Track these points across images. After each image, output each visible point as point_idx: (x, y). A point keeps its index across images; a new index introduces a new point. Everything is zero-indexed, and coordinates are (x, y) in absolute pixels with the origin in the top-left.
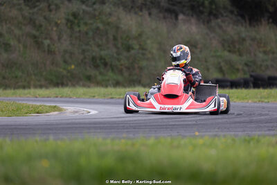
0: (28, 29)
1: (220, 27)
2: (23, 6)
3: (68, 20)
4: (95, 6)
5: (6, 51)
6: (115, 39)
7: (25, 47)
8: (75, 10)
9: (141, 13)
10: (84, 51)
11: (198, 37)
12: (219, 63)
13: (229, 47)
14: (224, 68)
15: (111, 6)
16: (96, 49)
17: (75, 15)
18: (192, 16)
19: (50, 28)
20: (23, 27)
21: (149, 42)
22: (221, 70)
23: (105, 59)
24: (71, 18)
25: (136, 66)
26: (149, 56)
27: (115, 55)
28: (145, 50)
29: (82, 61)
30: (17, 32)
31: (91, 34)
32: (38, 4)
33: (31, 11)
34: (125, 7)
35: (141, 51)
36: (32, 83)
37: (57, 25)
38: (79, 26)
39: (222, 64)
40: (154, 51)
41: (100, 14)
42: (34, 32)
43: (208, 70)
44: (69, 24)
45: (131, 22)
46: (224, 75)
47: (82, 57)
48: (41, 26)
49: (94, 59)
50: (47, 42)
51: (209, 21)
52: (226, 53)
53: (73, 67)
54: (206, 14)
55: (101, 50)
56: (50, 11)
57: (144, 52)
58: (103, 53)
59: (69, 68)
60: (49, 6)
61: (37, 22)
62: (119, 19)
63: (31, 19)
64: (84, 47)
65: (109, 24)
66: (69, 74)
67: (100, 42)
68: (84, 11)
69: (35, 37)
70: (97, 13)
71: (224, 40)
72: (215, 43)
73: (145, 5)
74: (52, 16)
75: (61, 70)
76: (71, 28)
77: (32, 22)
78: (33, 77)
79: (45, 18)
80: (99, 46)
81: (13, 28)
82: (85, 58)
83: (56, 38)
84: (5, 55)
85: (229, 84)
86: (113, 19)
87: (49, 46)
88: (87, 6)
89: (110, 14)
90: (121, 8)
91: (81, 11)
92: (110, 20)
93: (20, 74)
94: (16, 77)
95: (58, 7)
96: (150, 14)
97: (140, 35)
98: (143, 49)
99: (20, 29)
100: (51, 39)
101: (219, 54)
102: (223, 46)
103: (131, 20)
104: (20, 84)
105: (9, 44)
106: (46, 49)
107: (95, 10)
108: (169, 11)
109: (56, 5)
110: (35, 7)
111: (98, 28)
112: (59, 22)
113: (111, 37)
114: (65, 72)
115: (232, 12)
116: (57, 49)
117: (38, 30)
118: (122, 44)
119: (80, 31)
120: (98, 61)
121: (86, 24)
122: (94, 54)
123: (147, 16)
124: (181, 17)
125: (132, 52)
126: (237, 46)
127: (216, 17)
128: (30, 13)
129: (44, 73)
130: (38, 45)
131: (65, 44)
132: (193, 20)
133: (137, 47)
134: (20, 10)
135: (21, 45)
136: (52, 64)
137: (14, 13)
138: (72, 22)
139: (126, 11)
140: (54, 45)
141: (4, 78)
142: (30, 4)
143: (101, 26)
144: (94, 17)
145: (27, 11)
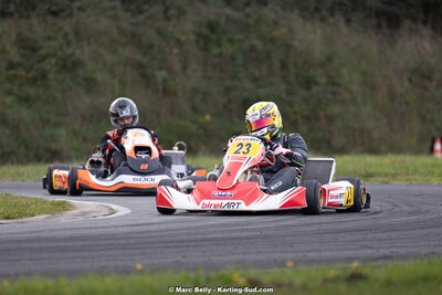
0: (129, 52)
2: (120, 12)
3: (199, 35)
4: (248, 10)
5: (89, 91)
6: (284, 66)
7: (123, 84)
8: (212, 17)
9: (331, 20)
10: (228, 90)
11: (433, 61)
15: (278, 8)
16: (250, 85)
17: (212, 26)
18: (425, 22)
19: (167, 50)
20: (120, 49)
21: (344, 71)
24: (205, 31)
25: (322, 114)
26: (346, 96)
28: (338, 85)
29: (225, 107)
30: (109, 57)
31: (240, 59)
32: (146, 7)
33: (134, 20)
34: (303, 10)
35: (330, 88)
37: (180, 43)
38: (219, 45)
40: (355, 88)
41: (257, 22)
42: (139, 57)
44: (201, 42)
45: (311, 37)
47: (224, 100)
48: (151, 46)
50: (161, 75)
53: (208, 118)
55: (259, 87)
56: (168, 19)
57: (335, 89)
58: (262, 92)
59: (201, 120)
60: (166, 11)
61: (145, 40)
62: (291, 31)
63: (133, 35)
64: (228, 83)
65: (273, 40)
66: (201, 131)
67: (257, 73)
68: (227, 17)
69: (141, 66)
70: (251, 21)
73: (340, 4)
74: (170, 28)
75: (188, 124)
76: (206, 49)
77: (134, 39)
79: (159, 32)
80: (255, 80)
81: (101, 50)
82: (230, 101)
83: (177, 66)
84: (87, 100)
86: (280, 32)
87: (165, 81)
88: (235, 8)
89: (275, 23)
90: (296, 12)
91: (223, 20)
92: (275, 33)
95: (181, 13)
96: (348, 21)
97: (329, 59)
98: (334, 84)
99: (115, 52)
100: (169, 69)
103: (314, 32)
105: (94, 80)
106: (160, 87)
107: (248, 16)
109: (179, 9)
110: (141, 12)
111: (253, 49)
112: (183, 38)
113: (277, 64)
114: (193, 128)
116: (179, 87)
117: (145, 54)
118: (297, 75)
119: (221, 54)
121: (231, 41)
122: (246, 94)
125: (315, 89)
128: (131, 24)
130: (147, 79)
131: (194, 78)
132: (426, 31)
133: (323, 80)
134: (115, 18)
135: (116, 82)
136: (172, 113)
137: (104, 23)
138: (206, 38)
139: (304, 17)
140: (173, 79)
141: (85, 140)
142: (132, 7)
143: (259, 44)
144: (245, 28)
145: (127, 20)
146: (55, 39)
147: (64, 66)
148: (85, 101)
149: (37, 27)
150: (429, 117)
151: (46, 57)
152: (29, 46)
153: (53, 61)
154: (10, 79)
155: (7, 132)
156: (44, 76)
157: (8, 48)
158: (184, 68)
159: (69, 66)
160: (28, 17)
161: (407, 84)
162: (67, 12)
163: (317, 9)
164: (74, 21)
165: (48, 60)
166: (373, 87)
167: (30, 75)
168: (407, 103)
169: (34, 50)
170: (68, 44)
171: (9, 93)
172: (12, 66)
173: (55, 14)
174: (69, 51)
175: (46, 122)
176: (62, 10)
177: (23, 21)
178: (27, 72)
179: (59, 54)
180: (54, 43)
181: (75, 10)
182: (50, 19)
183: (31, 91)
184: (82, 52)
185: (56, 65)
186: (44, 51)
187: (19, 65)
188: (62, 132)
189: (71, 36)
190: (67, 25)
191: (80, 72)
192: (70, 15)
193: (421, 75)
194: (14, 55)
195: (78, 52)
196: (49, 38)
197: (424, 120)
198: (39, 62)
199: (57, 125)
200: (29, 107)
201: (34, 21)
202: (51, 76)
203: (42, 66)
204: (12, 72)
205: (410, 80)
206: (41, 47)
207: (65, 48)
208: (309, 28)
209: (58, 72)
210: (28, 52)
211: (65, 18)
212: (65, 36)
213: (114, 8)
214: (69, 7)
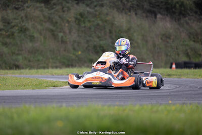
0: (47, 25)
1: (187, 24)
2: (44, 9)
3: (76, 19)
4: (96, 8)
5: (31, 41)
6: (111, 32)
7: (45, 38)
8: (81, 11)
9: (129, 14)
10: (88, 41)
11: (171, 31)
12: (187, 50)
13: (194, 38)
14: (190, 54)
15: (108, 8)
16: (97, 40)
17: (81, 15)
18: (167, 15)
19: (63, 24)
20: (44, 24)
21: (135, 34)
22: (187, 55)
23: (103, 47)
24: (79, 17)
26: (136, 45)
27: (111, 44)
28: (133, 40)
29: (86, 48)
30: (39, 27)
31: (93, 29)
32: (54, 6)
33: (50, 12)
34: (118, 9)
36: (50, 65)
37: (68, 22)
38: (84, 23)
39: (189, 51)
40: (139, 41)
41: (100, 14)
42: (51, 27)
43: (178, 55)
44: (77, 22)
45: (122, 20)
46: (190, 58)
47: (86, 45)
48: (56, 23)
49: (95, 47)
50: (61, 35)
51: (179, 20)
52: (192, 43)
53: (80, 53)
54: (177, 14)
55: (100, 40)
56: (64, 12)
58: (102, 43)
59: (77, 54)
60: (63, 8)
61: (54, 20)
62: (113, 17)
63: (49, 18)
64: (88, 38)
65: (106, 21)
66: (77, 58)
67: (100, 35)
68: (88, 12)
69: (52, 31)
70: (97, 13)
71: (190, 33)
72: (183, 35)
73: (133, 7)
74: (64, 16)
75: (71, 55)
76: (79, 24)
77: (50, 19)
78: (51, 60)
79: (60, 17)
80: (99, 37)
81: (36, 24)
82: (89, 46)
83: (67, 31)
85: (193, 65)
86: (109, 18)
87: (62, 37)
88: (90, 8)
89: (107, 14)
90: (115, 10)
91: (86, 13)
92: (107, 18)
94: (38, 60)
95: (69, 9)
96: (136, 14)
97: (129, 29)
99: (42, 25)
100: (64, 32)
101: (186, 43)
102: (190, 37)
103: (123, 18)
104: (41, 65)
105: (33, 36)
106: (60, 39)
107: (96, 11)
108: (150, 12)
109: (68, 7)
110: (52, 9)
111: (98, 25)
112: (70, 20)
113: (108, 31)
114: (74, 57)
115: (196, 13)
116: (68, 40)
117: (54, 26)
118: (116, 36)
119: (85, 27)
120: (98, 49)
121: (89, 21)
122: (95, 43)
123: (134, 15)
124: (159, 16)
126: (200, 38)
127: (184, 16)
128: (49, 14)
129: (59, 58)
130: (55, 36)
131: (74, 36)
132: (168, 19)
134: (42, 11)
135: (42, 37)
136: (65, 50)
137: (37, 13)
138: (79, 20)
139: (119, 12)
140: (66, 37)
141: (30, 61)
142: (49, 6)
143: (100, 23)
144: (95, 16)
145: (47, 12)
146: (17, 19)
147: (21, 30)
148: (30, 45)
149: (10, 14)
150: (169, 54)
151: (14, 26)
152: (7, 22)
153: (17, 28)
156: (13, 34)
158: (70, 32)
159: (23, 30)
160: (6, 10)
161: (160, 41)
162: (22, 8)
163: (123, 9)
164: (25, 12)
165: (15, 27)
166: (147, 41)
167: (7, 34)
168: (160, 49)
169: (9, 23)
170: (23, 22)
173: (17, 9)
174: (23, 24)
175: (14, 53)
176: (19, 8)
177: (4, 11)
178: (6, 32)
179: (19, 25)
180: (17, 21)
181: (25, 8)
182: (15, 11)
183: (8, 40)
184: (29, 25)
185: (18, 30)
186: (13, 24)
187: (3, 29)
188: (20, 57)
189: (24, 18)
190: (22, 14)
191: (27, 33)
192: (24, 9)
193: (166, 37)
194: (1, 25)
195: (27, 25)
196: (15, 19)
197: (167, 55)
198: (11, 28)
199: (18, 54)
200: (7, 47)
201: (9, 11)
202: (15, 34)
203: (12, 30)
205: (162, 39)
206: (12, 22)
207: (21, 23)
208: (121, 16)
209: (19, 33)
210: (6, 24)
211: (21, 10)
212: (22, 18)
213: (42, 7)
214: (23, 6)
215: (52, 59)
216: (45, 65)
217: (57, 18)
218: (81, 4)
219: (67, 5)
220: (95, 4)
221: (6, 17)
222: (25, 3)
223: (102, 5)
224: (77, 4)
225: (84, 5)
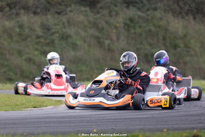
0: (92, 31)
2: (89, 13)
3: (125, 24)
4: (148, 12)
5: (74, 49)
6: (164, 39)
7: (89, 46)
8: (131, 16)
9: (187, 18)
15: (162, 12)
17: (131, 20)
19: (110, 31)
20: (89, 30)
21: (192, 41)
24: (128, 22)
25: (181, 61)
26: (193, 53)
28: (190, 48)
30: (83, 34)
31: (144, 35)
32: (101, 10)
33: (95, 17)
34: (174, 13)
35: (185, 49)
37: (116, 28)
38: (135, 29)
40: (197, 49)
41: (152, 18)
42: (97, 34)
44: (126, 27)
45: (177, 25)
48: (103, 29)
49: (146, 55)
50: (107, 42)
55: (152, 48)
56: (111, 16)
57: (188, 49)
60: (110, 13)
61: (100, 26)
62: (168, 22)
63: (95, 23)
64: (138, 46)
65: (159, 27)
67: (152, 42)
68: (139, 16)
69: (98, 38)
70: (150, 18)
73: (191, 11)
74: (112, 21)
76: (128, 30)
77: (95, 25)
78: (96, 71)
79: (107, 22)
80: (151, 45)
81: (80, 31)
83: (115, 38)
84: (72, 53)
86: (163, 23)
87: (109, 45)
88: (142, 12)
89: (161, 19)
90: (171, 14)
92: (161, 23)
93: (84, 68)
94: (81, 71)
95: (117, 14)
96: (195, 18)
97: (185, 36)
98: (187, 47)
99: (86, 31)
100: (111, 40)
103: (178, 23)
104: (84, 76)
105: (76, 44)
106: (107, 48)
107: (148, 15)
109: (116, 12)
110: (98, 13)
111: (150, 30)
112: (118, 25)
113: (161, 38)
116: (115, 48)
117: (100, 32)
118: (170, 43)
119: (135, 33)
121: (140, 27)
122: (146, 51)
123: (191, 20)
125: (179, 49)
128: (94, 19)
130: (100, 44)
131: (122, 44)
133: (182, 45)
134: (87, 16)
135: (86, 45)
136: (112, 60)
137: (81, 18)
138: (129, 26)
139: (173, 16)
140: (113, 44)
142: (94, 11)
143: (153, 28)
144: (147, 21)
145: (92, 17)
146: (58, 25)
147: (62, 38)
149: (50, 19)
151: (54, 33)
152: (46, 28)
153: (57, 35)
154: (37, 43)
155: (35, 67)
156: (53, 42)
157: (37, 29)
158: (118, 39)
159: (64, 37)
160: (46, 15)
162: (64, 13)
163: (180, 13)
164: (67, 16)
165: (55, 35)
167: (46, 42)
169: (49, 30)
171: (37, 50)
172: (38, 37)
173: (59, 13)
174: (65, 31)
176: (62, 12)
177: (44, 16)
178: (45, 40)
179: (60, 32)
180: (58, 27)
181: (68, 12)
182: (56, 16)
184: (71, 31)
185: (59, 37)
186: (53, 31)
187: (42, 37)
189: (66, 24)
190: (64, 19)
191: (70, 40)
192: (66, 14)
194: (39, 32)
195: (69, 31)
196: (56, 25)
198: (51, 35)
201: (49, 16)
202: (56, 42)
203: (52, 37)
204: (38, 40)
206: (52, 29)
207: (63, 29)
208: (176, 21)
209: (60, 40)
210: (46, 31)
211: (63, 15)
212: (63, 24)
213: (86, 11)
214: (65, 10)
215: (97, 69)
216: (89, 76)
217: (103, 23)
218: (131, 7)
219: (116, 9)
220: (147, 7)
221: (45, 22)
222: (67, 7)
223: (156, 9)
224: (128, 7)
225: (135, 9)
